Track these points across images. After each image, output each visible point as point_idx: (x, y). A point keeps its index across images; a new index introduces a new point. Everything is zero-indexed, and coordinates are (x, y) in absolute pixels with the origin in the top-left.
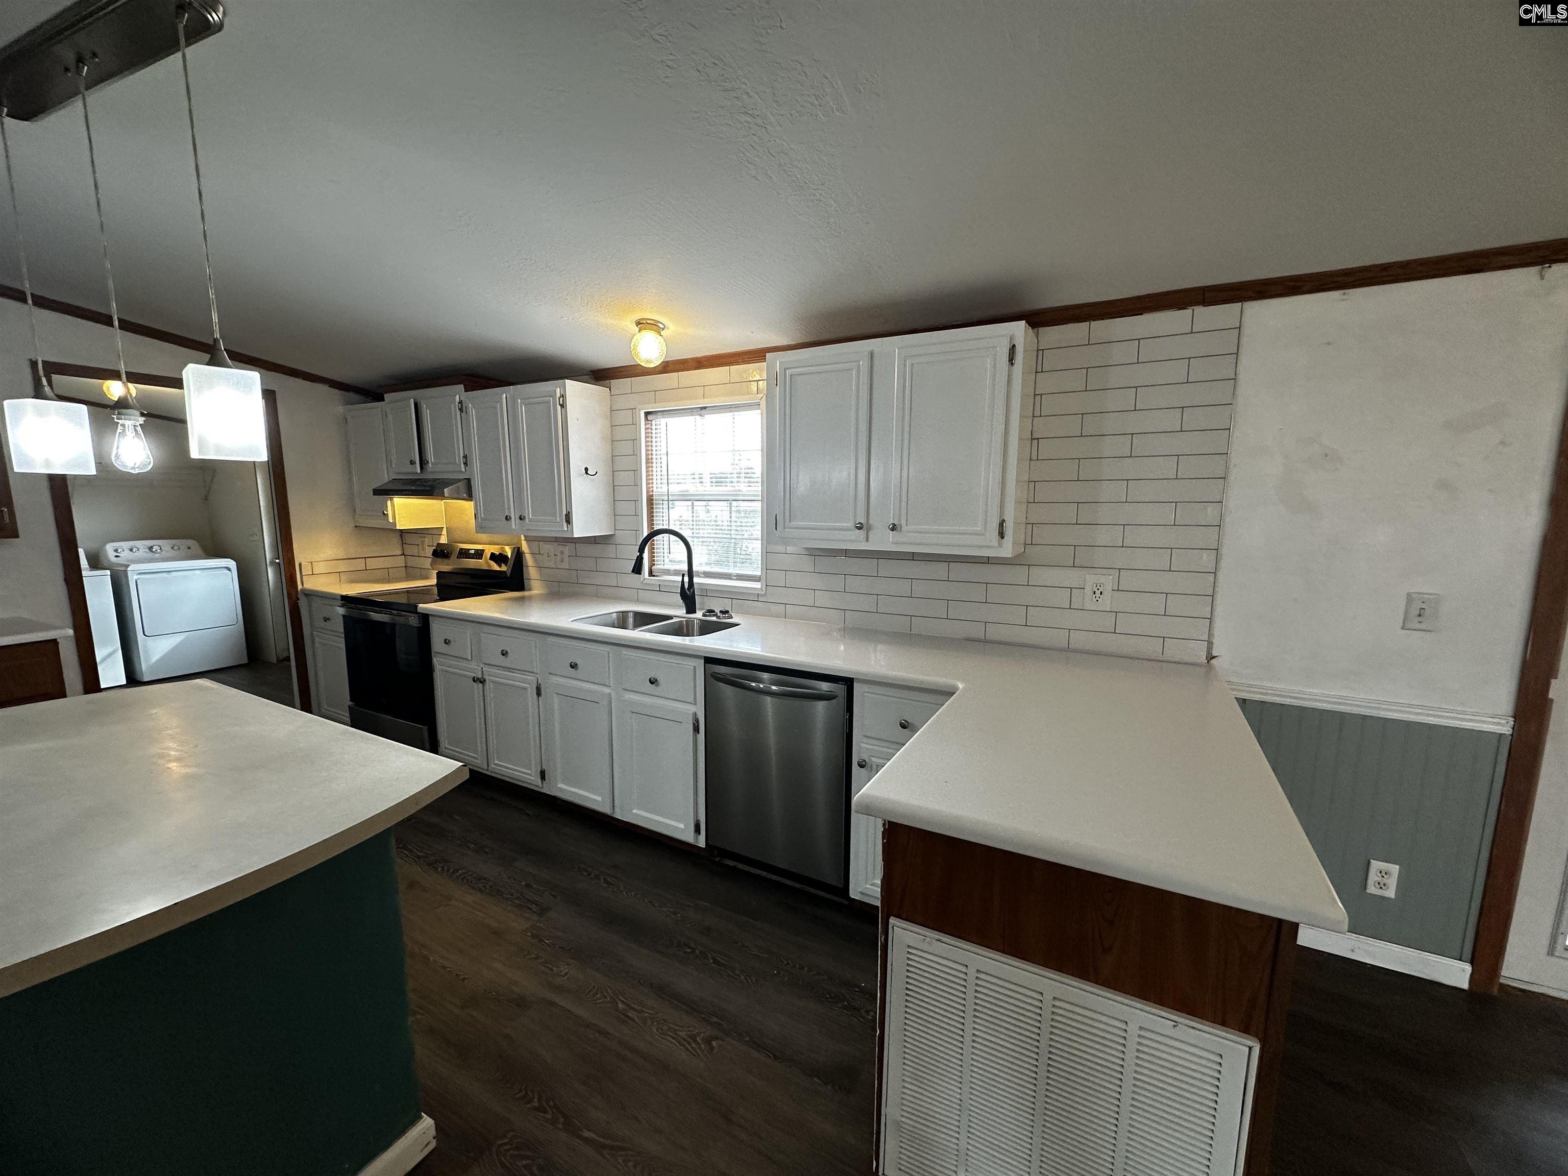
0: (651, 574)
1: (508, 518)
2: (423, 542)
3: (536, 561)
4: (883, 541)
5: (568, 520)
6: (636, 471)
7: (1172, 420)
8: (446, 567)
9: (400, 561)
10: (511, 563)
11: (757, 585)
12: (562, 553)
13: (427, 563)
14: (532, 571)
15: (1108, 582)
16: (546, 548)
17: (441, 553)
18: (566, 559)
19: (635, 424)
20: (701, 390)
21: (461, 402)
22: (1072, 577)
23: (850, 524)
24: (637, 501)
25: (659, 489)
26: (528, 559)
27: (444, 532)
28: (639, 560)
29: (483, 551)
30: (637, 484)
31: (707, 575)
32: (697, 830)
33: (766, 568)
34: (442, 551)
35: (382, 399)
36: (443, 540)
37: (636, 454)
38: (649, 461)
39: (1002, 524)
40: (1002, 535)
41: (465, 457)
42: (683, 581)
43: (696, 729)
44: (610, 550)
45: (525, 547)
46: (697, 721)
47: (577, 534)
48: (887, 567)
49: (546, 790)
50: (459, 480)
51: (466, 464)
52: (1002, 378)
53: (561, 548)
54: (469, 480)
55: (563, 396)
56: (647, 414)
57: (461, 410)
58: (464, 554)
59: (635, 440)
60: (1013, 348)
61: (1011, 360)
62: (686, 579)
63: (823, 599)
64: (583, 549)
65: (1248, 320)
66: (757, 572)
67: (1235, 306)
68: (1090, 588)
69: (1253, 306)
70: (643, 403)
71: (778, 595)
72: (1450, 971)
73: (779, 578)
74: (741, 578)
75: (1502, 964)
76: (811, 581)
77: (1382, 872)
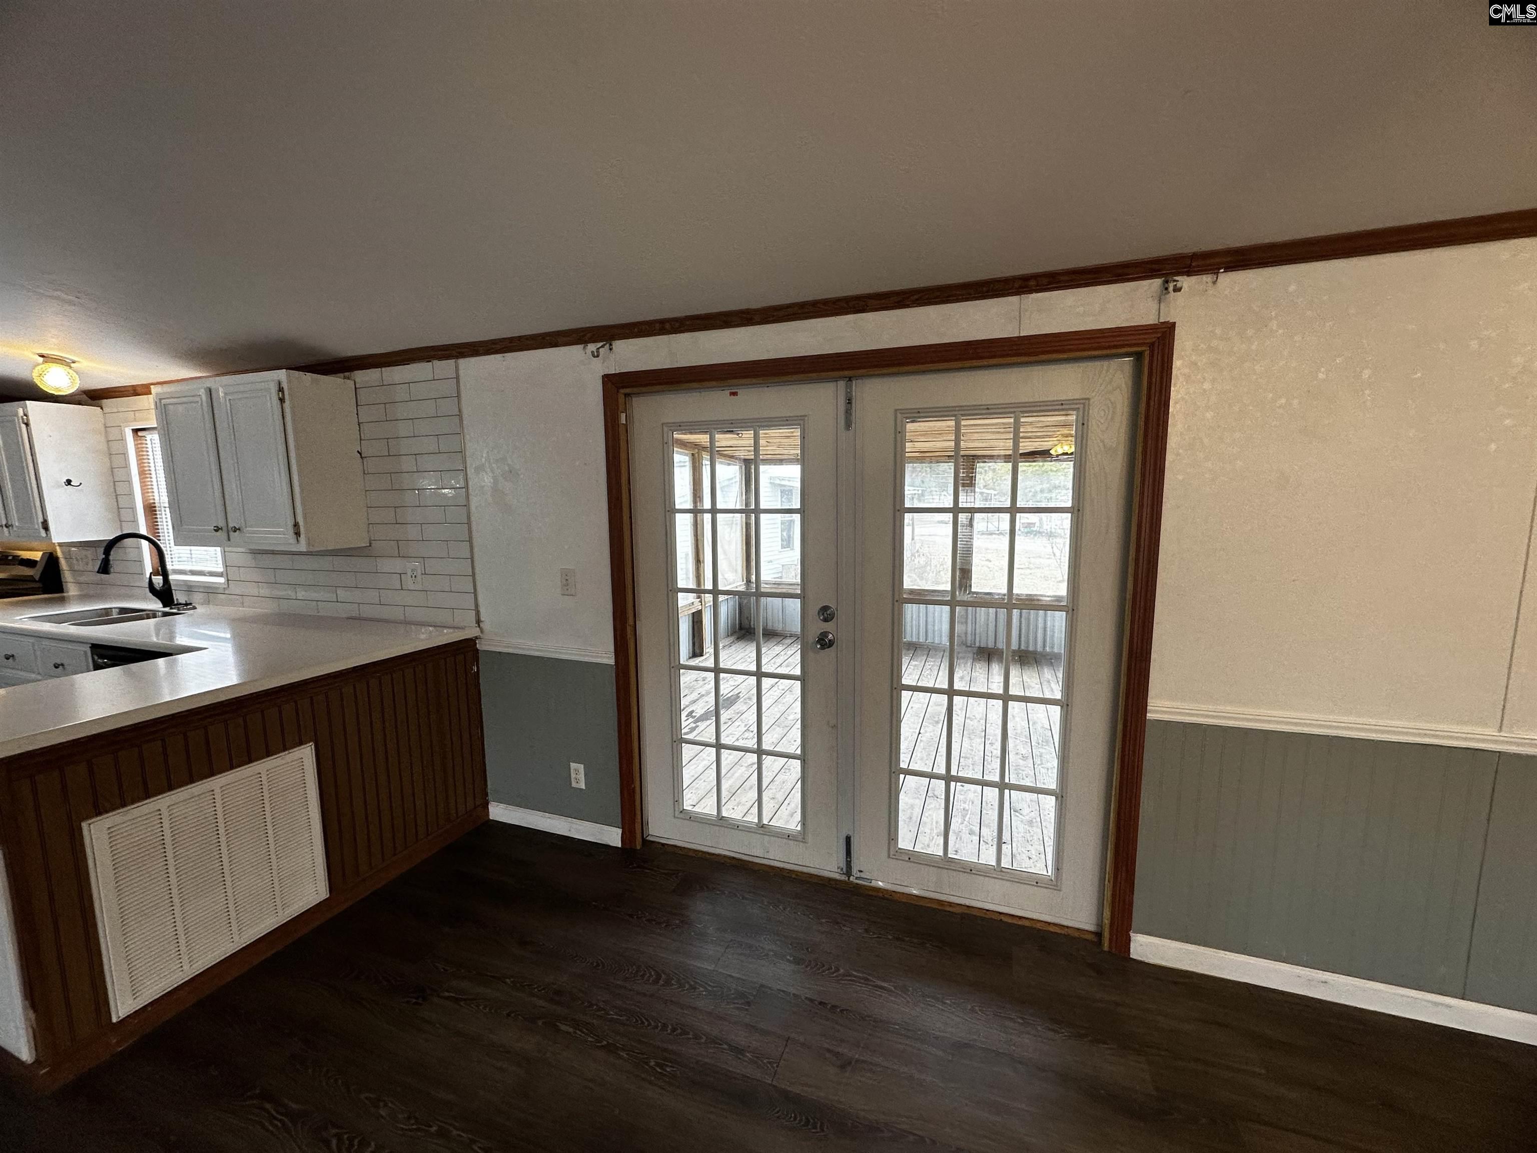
3: (69, 565)
5: (46, 527)
6: (129, 482)
7: (431, 445)
10: (48, 567)
11: (222, 580)
14: (69, 577)
15: (418, 566)
19: (123, 440)
22: (397, 565)
23: (213, 528)
24: (133, 509)
28: (106, 562)
30: (131, 494)
31: (190, 572)
33: (227, 567)
37: (127, 466)
38: (145, 473)
39: (296, 525)
40: (298, 534)
42: (153, 582)
45: (59, 552)
52: (278, 412)
55: (26, 415)
56: (136, 431)
59: (125, 454)
60: (281, 390)
61: (282, 399)
63: (263, 590)
65: (461, 372)
66: (220, 569)
67: (452, 362)
68: (409, 573)
69: (462, 362)
70: (126, 421)
71: (235, 589)
72: (612, 836)
73: (233, 574)
74: (212, 574)
75: (643, 824)
76: (255, 575)
77: (576, 770)
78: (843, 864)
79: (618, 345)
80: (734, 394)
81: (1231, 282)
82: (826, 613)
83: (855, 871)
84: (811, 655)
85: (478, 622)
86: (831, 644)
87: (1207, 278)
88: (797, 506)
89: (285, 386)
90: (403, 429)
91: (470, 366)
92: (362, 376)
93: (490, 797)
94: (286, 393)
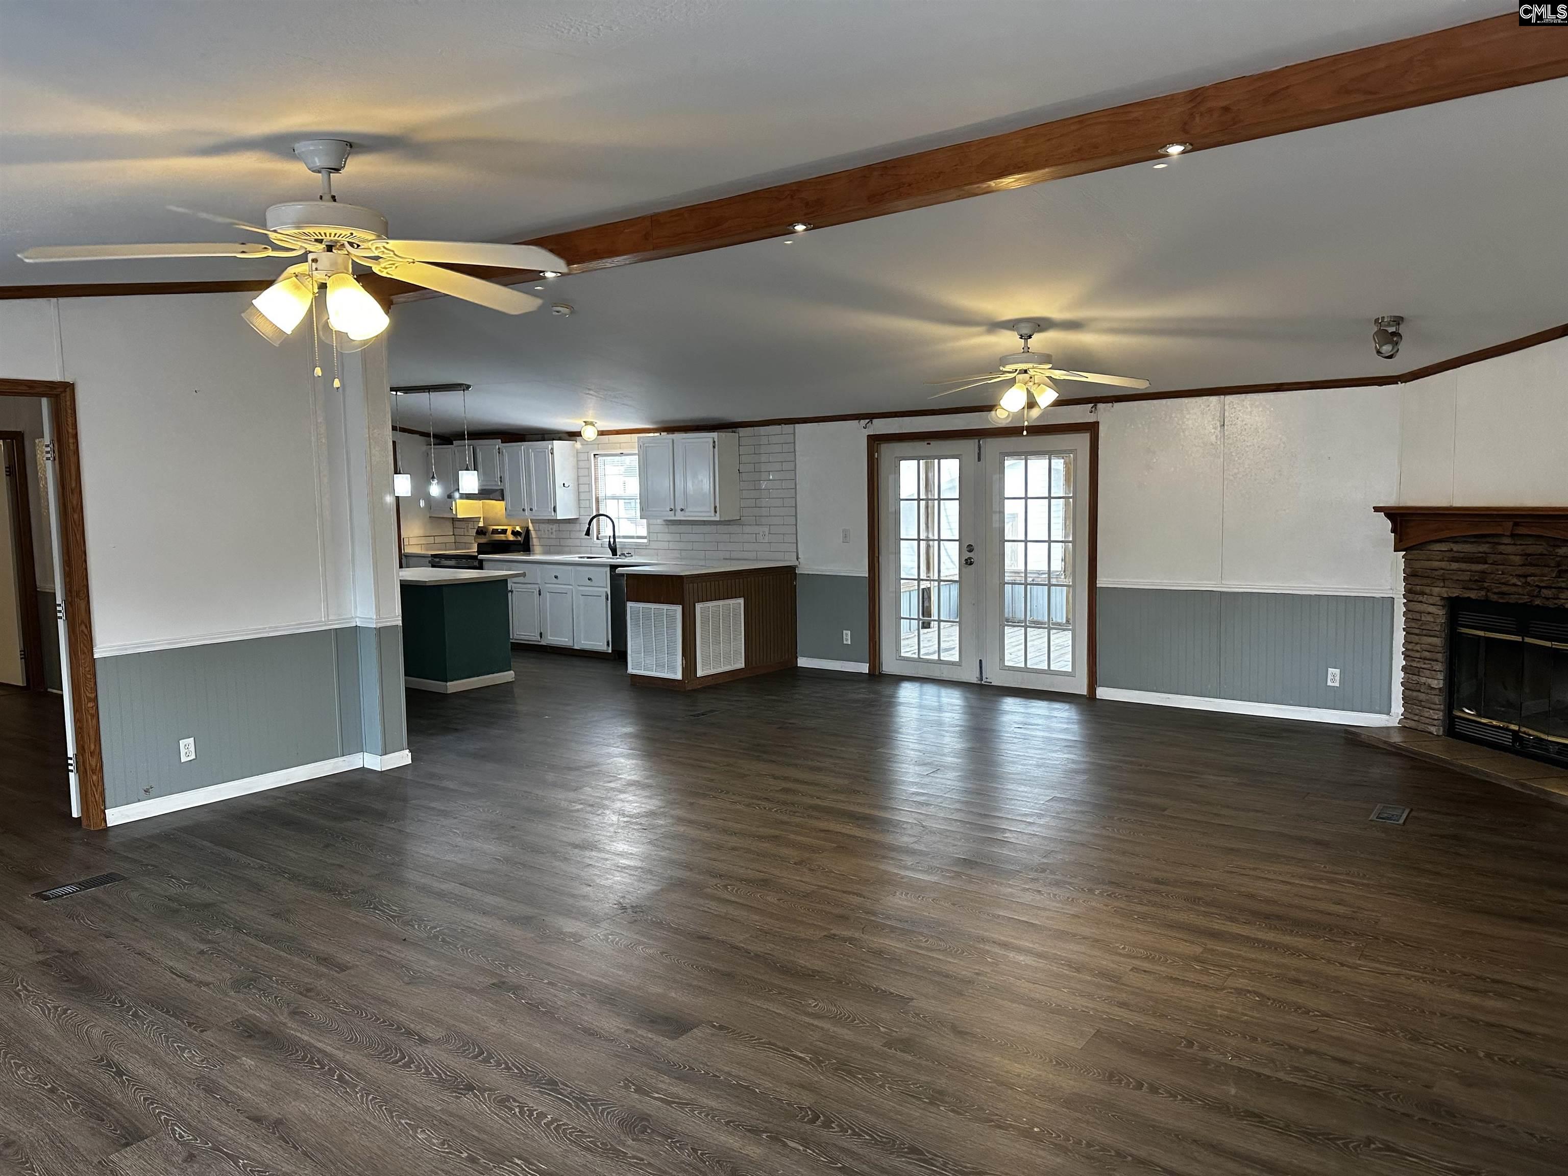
0: (598, 539)
1: (524, 510)
2: (467, 527)
3: (536, 533)
4: (680, 516)
5: (555, 511)
6: (590, 485)
7: (778, 466)
8: (483, 540)
9: (452, 539)
10: (523, 535)
11: (645, 541)
12: (552, 529)
13: (472, 539)
14: (535, 541)
15: (766, 530)
16: (542, 526)
17: (481, 532)
18: (554, 533)
19: (589, 460)
20: (618, 445)
21: (499, 449)
22: (756, 529)
23: (668, 509)
24: (590, 500)
25: (601, 495)
26: (533, 534)
27: (482, 520)
28: (589, 529)
29: (507, 530)
30: (590, 491)
31: (624, 537)
32: (608, 645)
33: (649, 533)
34: (482, 531)
35: (452, 444)
36: (481, 524)
37: (589, 475)
38: (596, 479)
39: (715, 508)
40: (716, 512)
41: (501, 478)
42: (610, 541)
43: (607, 599)
44: (577, 527)
45: (531, 527)
46: (607, 595)
47: (558, 518)
48: (696, 529)
49: (543, 643)
50: (497, 490)
51: (501, 481)
52: (711, 453)
53: (551, 526)
54: (502, 490)
55: (552, 449)
56: (595, 455)
57: (499, 453)
58: (495, 532)
59: (589, 469)
60: (714, 442)
61: (714, 447)
62: (612, 540)
63: (672, 545)
64: (564, 527)
65: (796, 431)
66: (645, 534)
67: (792, 425)
68: (761, 534)
69: (797, 425)
70: (593, 450)
71: (654, 545)
72: (864, 668)
73: (654, 537)
74: (639, 537)
75: (880, 664)
76: (668, 537)
77: (847, 634)
78: (978, 675)
79: (875, 421)
80: (929, 444)
81: (1118, 406)
82: (970, 549)
83: (984, 679)
84: (964, 569)
85: (798, 559)
86: (971, 564)
87: (1110, 404)
88: (958, 497)
89: (716, 440)
90: (764, 458)
91: (799, 427)
92: (743, 431)
93: (798, 655)
94: (716, 443)
